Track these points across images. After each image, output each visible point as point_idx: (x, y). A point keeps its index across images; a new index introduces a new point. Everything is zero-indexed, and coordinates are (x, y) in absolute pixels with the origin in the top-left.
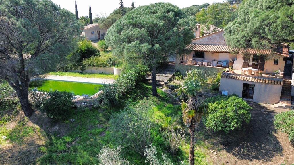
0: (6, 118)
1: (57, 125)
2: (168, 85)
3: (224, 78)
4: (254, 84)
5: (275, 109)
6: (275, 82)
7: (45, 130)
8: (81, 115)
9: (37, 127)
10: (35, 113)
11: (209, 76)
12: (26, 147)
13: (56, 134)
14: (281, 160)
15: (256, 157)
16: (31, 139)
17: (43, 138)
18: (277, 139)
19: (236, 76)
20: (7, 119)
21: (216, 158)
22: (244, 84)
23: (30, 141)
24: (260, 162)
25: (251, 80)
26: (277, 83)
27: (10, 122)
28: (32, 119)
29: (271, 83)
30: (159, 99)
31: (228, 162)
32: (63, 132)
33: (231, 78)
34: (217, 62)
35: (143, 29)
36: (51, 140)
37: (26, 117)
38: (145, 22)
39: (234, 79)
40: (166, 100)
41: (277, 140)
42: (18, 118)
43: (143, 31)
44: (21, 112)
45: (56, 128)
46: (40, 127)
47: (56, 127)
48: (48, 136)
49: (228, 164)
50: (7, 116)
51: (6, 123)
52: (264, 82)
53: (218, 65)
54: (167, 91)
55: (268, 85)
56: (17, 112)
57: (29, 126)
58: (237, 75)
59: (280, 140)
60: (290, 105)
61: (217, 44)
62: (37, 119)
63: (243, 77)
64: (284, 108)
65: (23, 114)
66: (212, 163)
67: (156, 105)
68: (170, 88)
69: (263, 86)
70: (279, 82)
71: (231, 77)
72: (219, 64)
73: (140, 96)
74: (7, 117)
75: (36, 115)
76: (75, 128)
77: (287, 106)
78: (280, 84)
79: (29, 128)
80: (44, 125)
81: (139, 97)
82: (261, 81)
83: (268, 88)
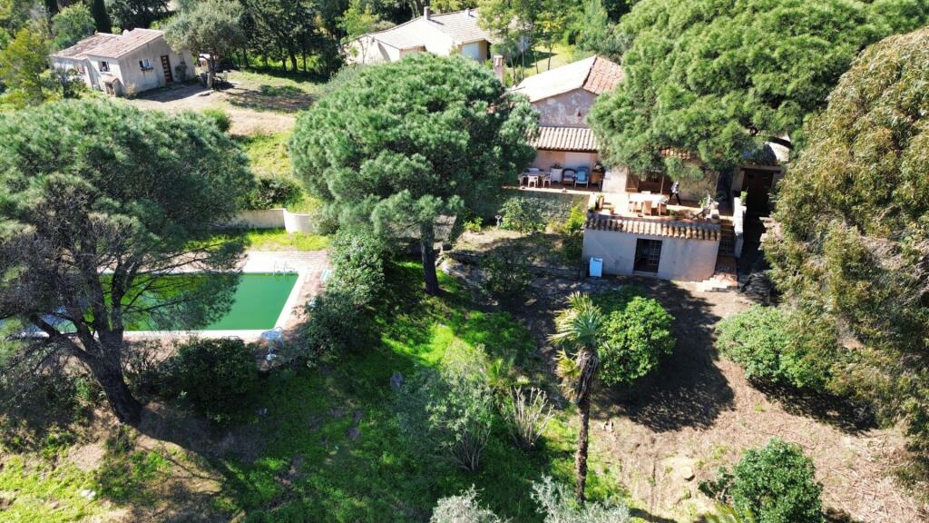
0: (57, 436)
1: (230, 434)
2: (453, 250)
3: (594, 228)
4: (660, 239)
5: (706, 295)
6: (704, 232)
7: (200, 453)
8: (280, 392)
9: (172, 447)
10: (149, 410)
11: (549, 214)
12: (169, 507)
13: (234, 457)
14: (733, 420)
15: (687, 423)
16: (170, 482)
17: (204, 474)
18: (723, 373)
19: (619, 221)
20: (60, 438)
21: (614, 439)
22: (638, 240)
23: (172, 488)
24: (698, 432)
25: (654, 229)
26: (709, 236)
27: (78, 448)
28: (145, 427)
29: (697, 235)
30: (445, 302)
31: (639, 445)
32: (251, 448)
33: (610, 228)
34: (561, 170)
35: (415, 156)
36: (230, 475)
37: (126, 427)
38: (421, 140)
39: (616, 229)
40: (464, 300)
41: (723, 377)
42: (102, 432)
43: (417, 160)
44: (98, 412)
45: (227, 442)
46: (184, 447)
47: (228, 440)
48: (214, 467)
49: (639, 448)
50: (58, 428)
51: (65, 451)
52: (683, 235)
53: (565, 179)
54: (454, 268)
55: (691, 241)
56: (87, 413)
57: (147, 449)
58: (621, 218)
59: (728, 376)
60: (736, 283)
61: (561, 123)
62: (161, 424)
63: (636, 223)
64: (724, 291)
65: (109, 418)
66: (608, 453)
67: (445, 320)
68: (460, 261)
69: (680, 244)
70: (713, 234)
71: (608, 224)
72: (568, 177)
73: (400, 304)
74: (57, 432)
75: (154, 416)
76: (278, 432)
77: (729, 288)
78: (716, 238)
79: (150, 455)
80: (193, 441)
81: (397, 308)
82: (676, 235)
83: (690, 247)
